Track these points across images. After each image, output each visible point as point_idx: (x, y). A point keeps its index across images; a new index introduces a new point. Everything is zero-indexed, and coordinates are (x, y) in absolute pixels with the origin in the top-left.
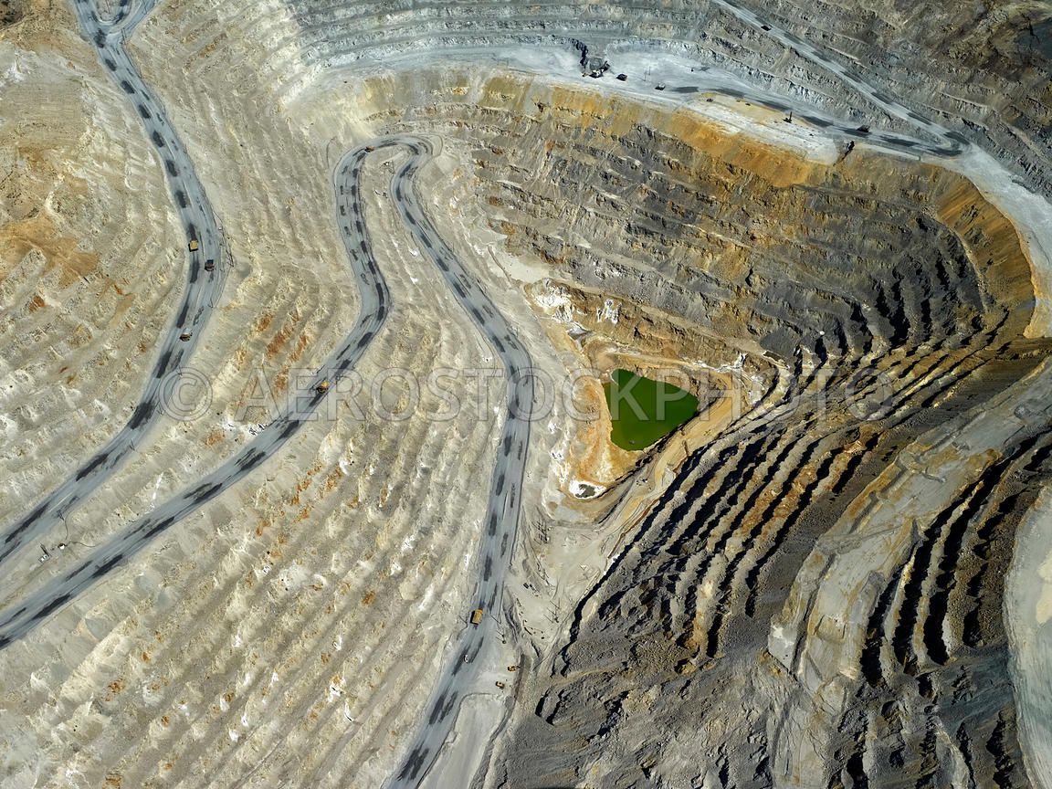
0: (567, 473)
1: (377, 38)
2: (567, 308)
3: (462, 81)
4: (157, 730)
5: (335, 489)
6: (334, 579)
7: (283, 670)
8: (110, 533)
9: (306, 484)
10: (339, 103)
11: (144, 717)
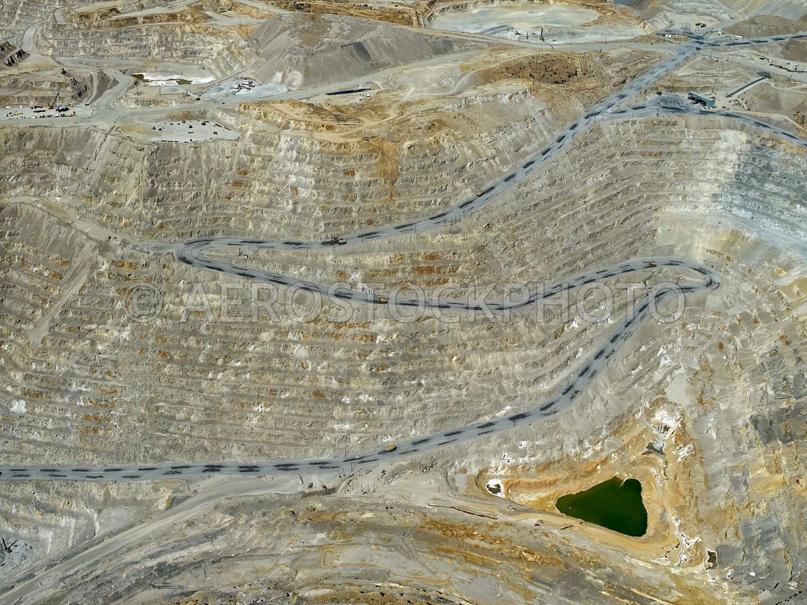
0: (502, 473)
1: (777, 214)
2: (671, 431)
3: (788, 268)
4: (192, 342)
5: (363, 343)
6: (314, 371)
7: (254, 378)
8: (266, 269)
9: (351, 326)
10: (699, 230)
11: (195, 333)
